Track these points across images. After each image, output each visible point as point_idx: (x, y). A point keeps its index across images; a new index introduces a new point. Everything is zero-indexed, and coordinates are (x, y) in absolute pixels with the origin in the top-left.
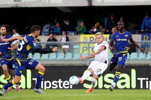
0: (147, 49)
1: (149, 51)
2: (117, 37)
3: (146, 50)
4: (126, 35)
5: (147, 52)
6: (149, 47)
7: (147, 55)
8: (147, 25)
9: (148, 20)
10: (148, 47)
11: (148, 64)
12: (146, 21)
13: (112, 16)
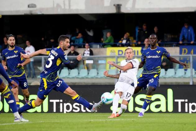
2: (147, 53)
4: (158, 51)
6: (189, 62)
7: (186, 72)
8: (186, 36)
10: (187, 63)
11: (187, 83)
12: (184, 31)
13: (145, 24)
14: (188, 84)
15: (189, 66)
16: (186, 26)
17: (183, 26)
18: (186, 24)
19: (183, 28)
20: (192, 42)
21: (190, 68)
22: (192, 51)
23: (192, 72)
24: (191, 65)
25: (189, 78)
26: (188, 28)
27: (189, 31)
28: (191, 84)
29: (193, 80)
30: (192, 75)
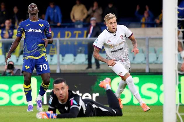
0: (52, 50)
1: (54, 53)
2: (26, 26)
3: (50, 51)
4: (41, 25)
5: (52, 54)
6: (55, 47)
7: (52, 58)
8: (52, 17)
9: (54, 10)
10: (53, 47)
11: (53, 71)
12: (50, 11)
13: (3, 3)
14: (55, 72)
15: (55, 52)
16: (52, 6)
17: (49, 5)
18: (52, 3)
19: (48, 8)
20: (59, 24)
21: (57, 54)
22: (59, 35)
23: (59, 59)
24: (58, 50)
25: (56, 65)
26: (54, 8)
27: (55, 11)
28: (58, 71)
29: (60, 67)
30: (59, 62)
